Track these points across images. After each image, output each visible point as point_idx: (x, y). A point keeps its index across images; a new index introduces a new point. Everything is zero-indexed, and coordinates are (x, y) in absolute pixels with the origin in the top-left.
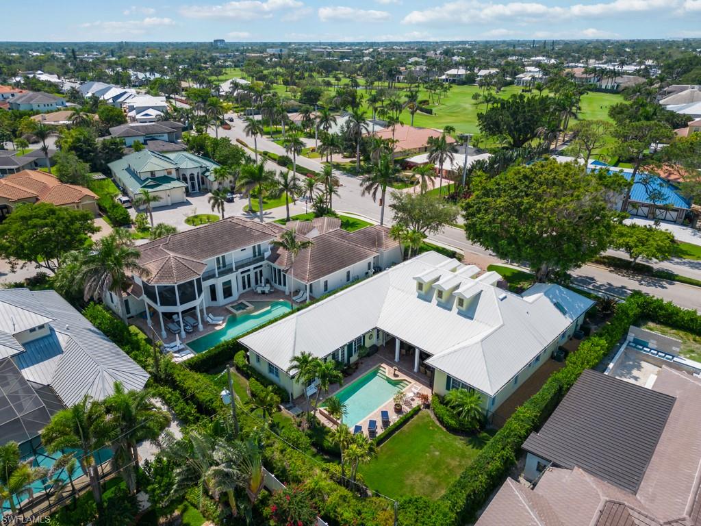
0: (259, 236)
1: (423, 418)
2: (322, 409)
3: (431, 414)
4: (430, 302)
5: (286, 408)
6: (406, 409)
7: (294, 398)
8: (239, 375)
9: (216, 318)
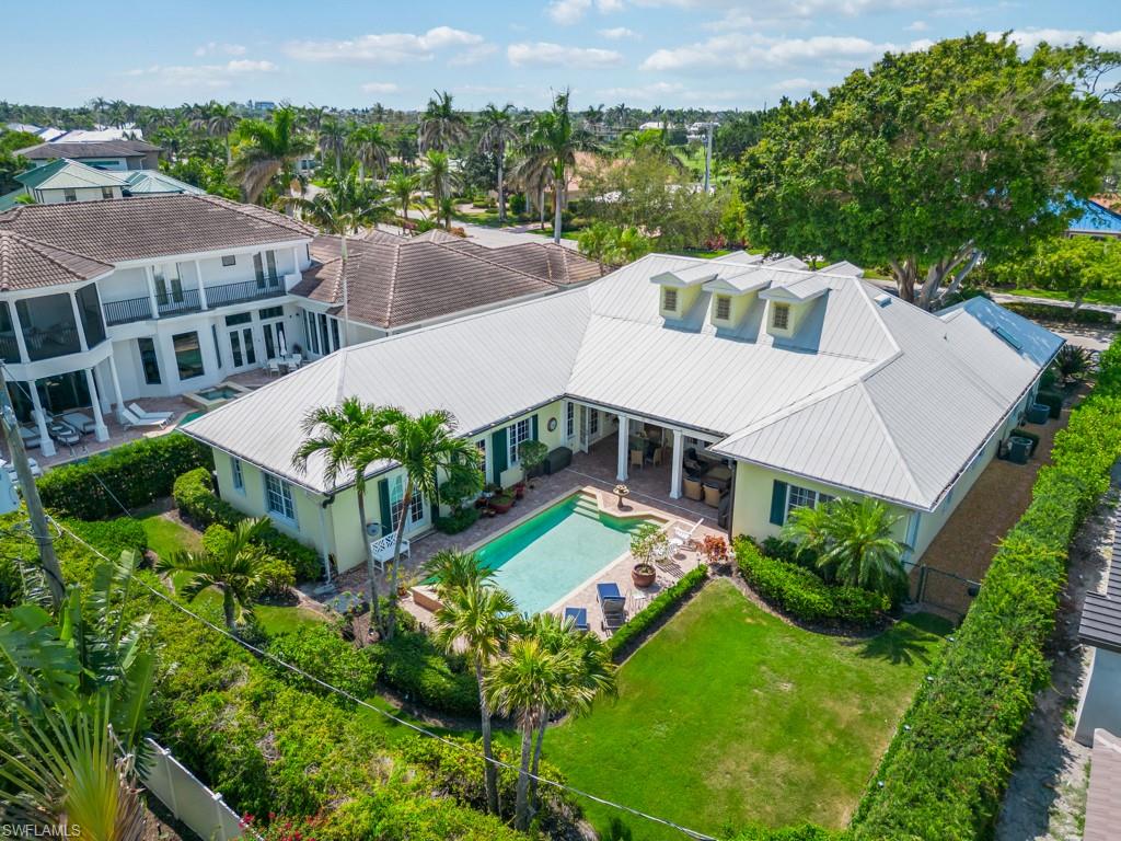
0: (267, 231)
1: (719, 597)
2: (423, 590)
3: (737, 587)
4: (698, 331)
5: (314, 597)
6: (666, 579)
7: (341, 569)
8: (186, 527)
9: (151, 415)
